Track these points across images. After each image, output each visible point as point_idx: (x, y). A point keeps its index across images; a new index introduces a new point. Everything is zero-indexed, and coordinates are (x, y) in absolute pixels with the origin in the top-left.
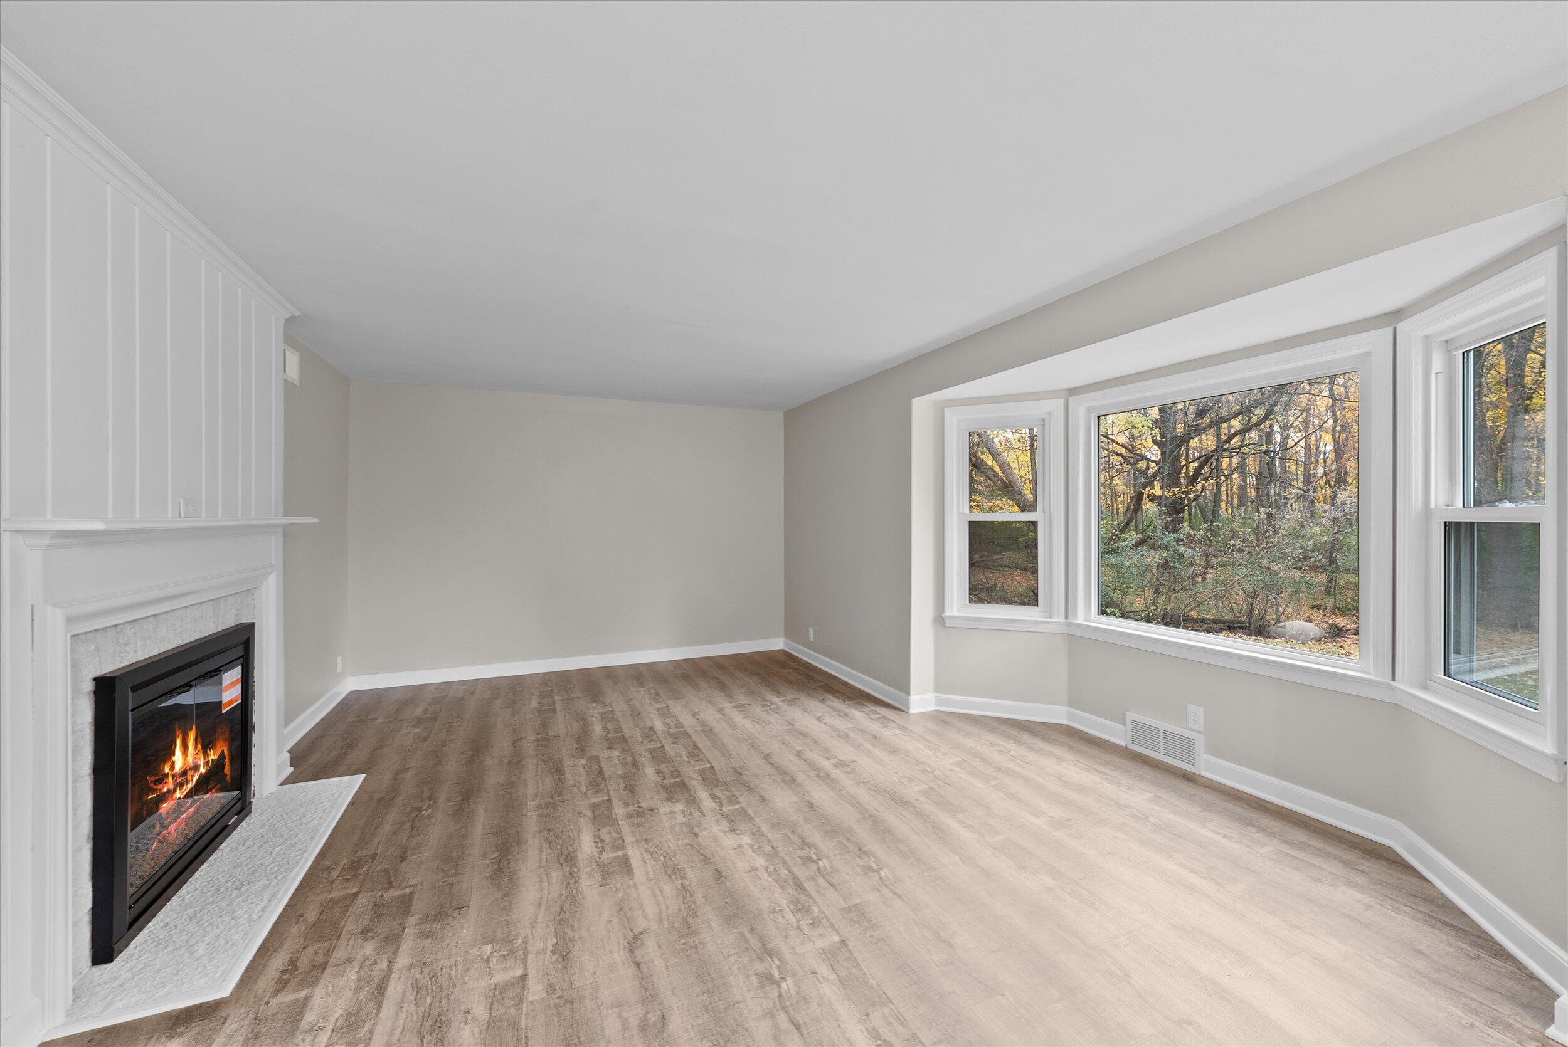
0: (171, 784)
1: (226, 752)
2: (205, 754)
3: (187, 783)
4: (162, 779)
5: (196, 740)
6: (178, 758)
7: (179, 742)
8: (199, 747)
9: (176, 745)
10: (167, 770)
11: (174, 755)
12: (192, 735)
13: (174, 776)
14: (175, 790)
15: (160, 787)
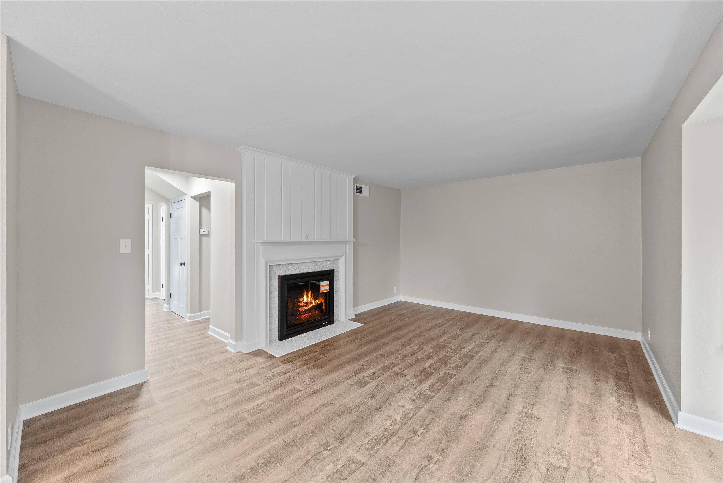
0: (302, 304)
1: (323, 302)
2: (315, 300)
3: (308, 306)
4: (300, 302)
5: (311, 295)
6: (305, 298)
7: (305, 294)
8: (313, 297)
9: (304, 295)
10: (301, 300)
11: (304, 297)
12: (310, 294)
13: (303, 302)
14: (304, 306)
15: (299, 304)
